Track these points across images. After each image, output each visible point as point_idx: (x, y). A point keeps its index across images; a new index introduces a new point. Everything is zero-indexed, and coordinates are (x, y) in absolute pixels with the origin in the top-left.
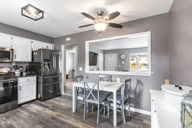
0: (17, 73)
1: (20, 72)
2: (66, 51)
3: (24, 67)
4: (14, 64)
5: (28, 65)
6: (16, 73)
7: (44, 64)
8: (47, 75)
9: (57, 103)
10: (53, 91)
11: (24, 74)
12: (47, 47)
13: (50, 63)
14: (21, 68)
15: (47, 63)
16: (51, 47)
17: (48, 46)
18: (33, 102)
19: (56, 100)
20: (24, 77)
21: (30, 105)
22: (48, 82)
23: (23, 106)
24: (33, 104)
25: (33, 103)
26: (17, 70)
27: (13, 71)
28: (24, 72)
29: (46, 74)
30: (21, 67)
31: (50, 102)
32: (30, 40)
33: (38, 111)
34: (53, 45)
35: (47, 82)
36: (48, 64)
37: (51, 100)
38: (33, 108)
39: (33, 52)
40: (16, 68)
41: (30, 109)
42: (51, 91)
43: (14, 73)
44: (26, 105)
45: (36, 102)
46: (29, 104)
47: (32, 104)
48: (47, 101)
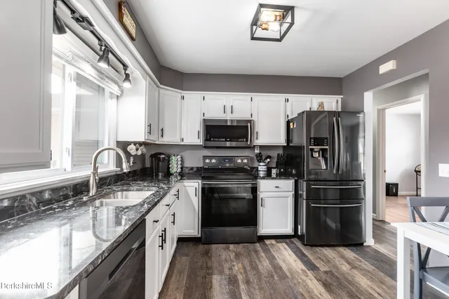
0: (262, 168)
1: (265, 167)
2: (384, 109)
3: (274, 158)
4: (257, 151)
5: (281, 152)
6: (260, 168)
7: (312, 150)
8: (322, 178)
9: (345, 267)
10: (339, 225)
11: (274, 171)
12: (321, 105)
13: (327, 147)
14: (268, 160)
15: (319, 147)
16: (331, 103)
17: (322, 103)
18: (288, 240)
19: (343, 257)
20: (273, 178)
21: (279, 245)
22: (326, 200)
23: (268, 242)
24: (286, 246)
25: (287, 243)
26: (261, 164)
27: (256, 164)
28: (274, 168)
29: (319, 178)
30: (269, 157)
31: (325, 256)
32: (282, 97)
33: (290, 270)
34: (339, 98)
35: (322, 198)
36: (322, 150)
37: (328, 252)
38: (283, 255)
39: (288, 123)
40: (260, 158)
41: (276, 257)
42: (332, 225)
43: (257, 170)
44: (273, 242)
45: (292, 242)
46: (278, 240)
47: (284, 244)
48: (318, 249)
